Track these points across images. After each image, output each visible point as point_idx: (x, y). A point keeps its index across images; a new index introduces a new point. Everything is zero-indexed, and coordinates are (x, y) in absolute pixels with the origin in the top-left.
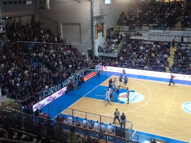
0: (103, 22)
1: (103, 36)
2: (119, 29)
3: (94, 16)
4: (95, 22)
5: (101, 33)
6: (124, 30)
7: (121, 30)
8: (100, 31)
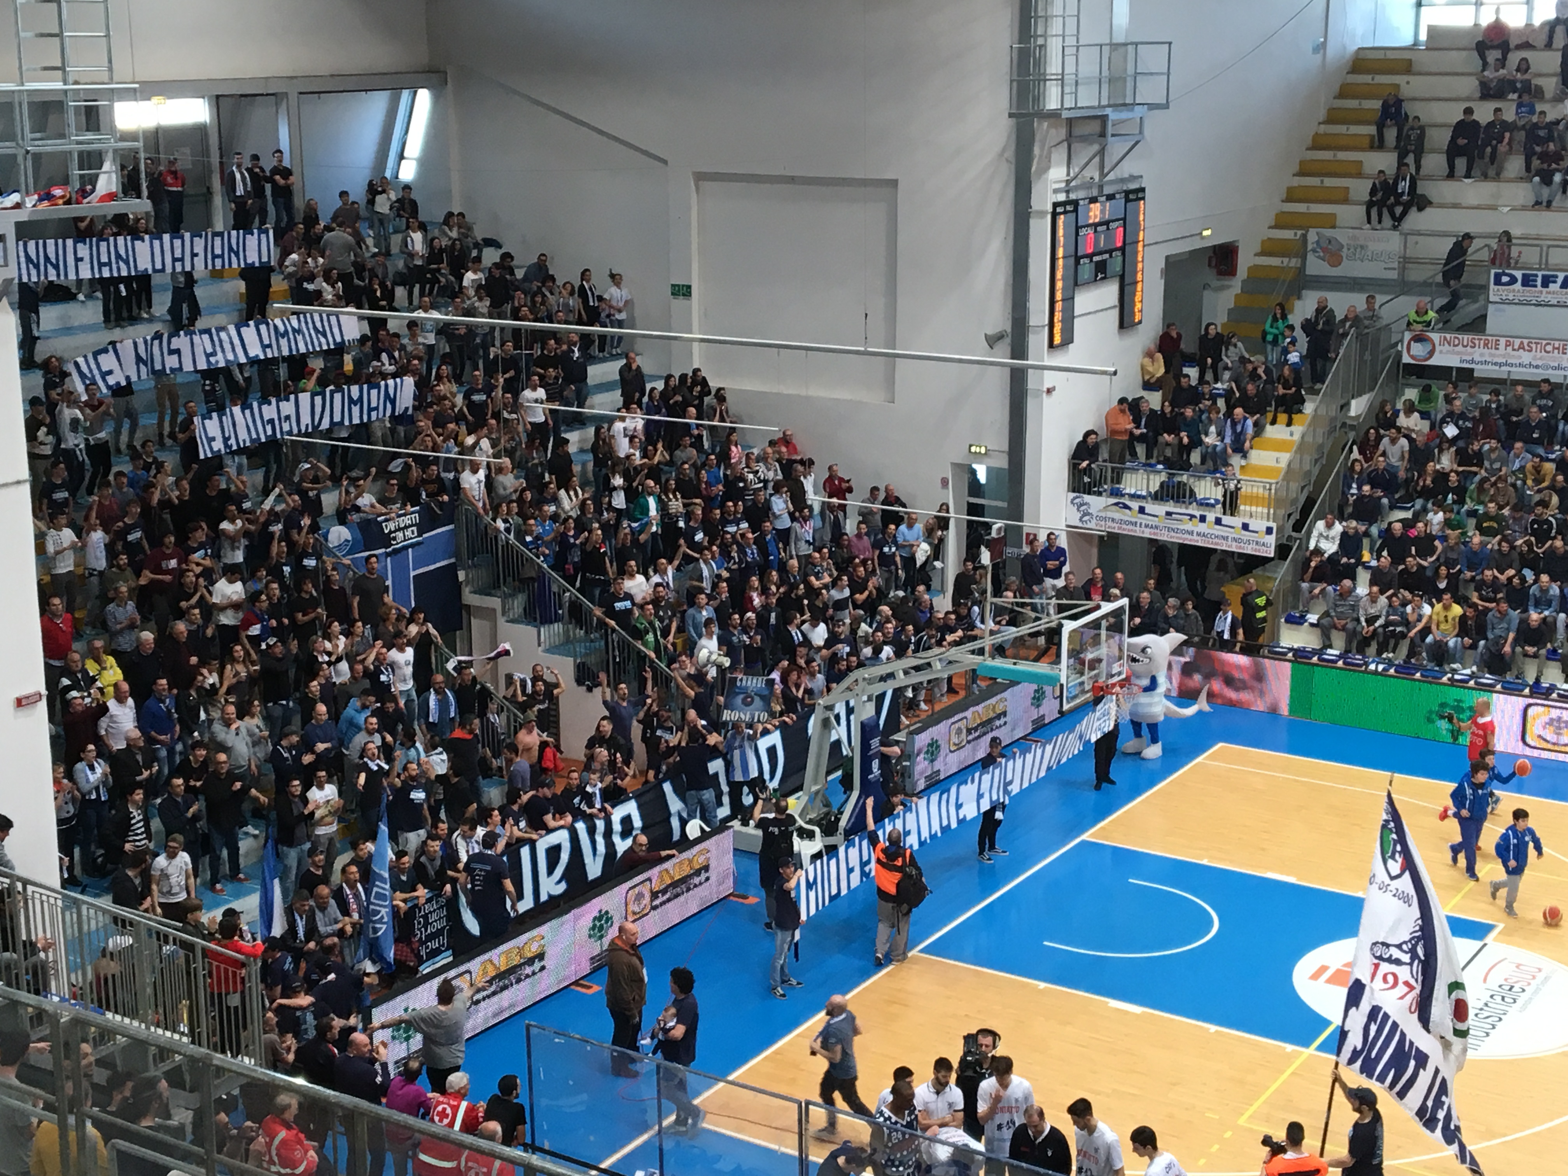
0: (1133, 178)
1: (1122, 326)
2: (1294, 262)
3: (1052, 102)
4: (1057, 174)
5: (1109, 293)
6: (1349, 269)
7: (1316, 266)
8: (1101, 271)
